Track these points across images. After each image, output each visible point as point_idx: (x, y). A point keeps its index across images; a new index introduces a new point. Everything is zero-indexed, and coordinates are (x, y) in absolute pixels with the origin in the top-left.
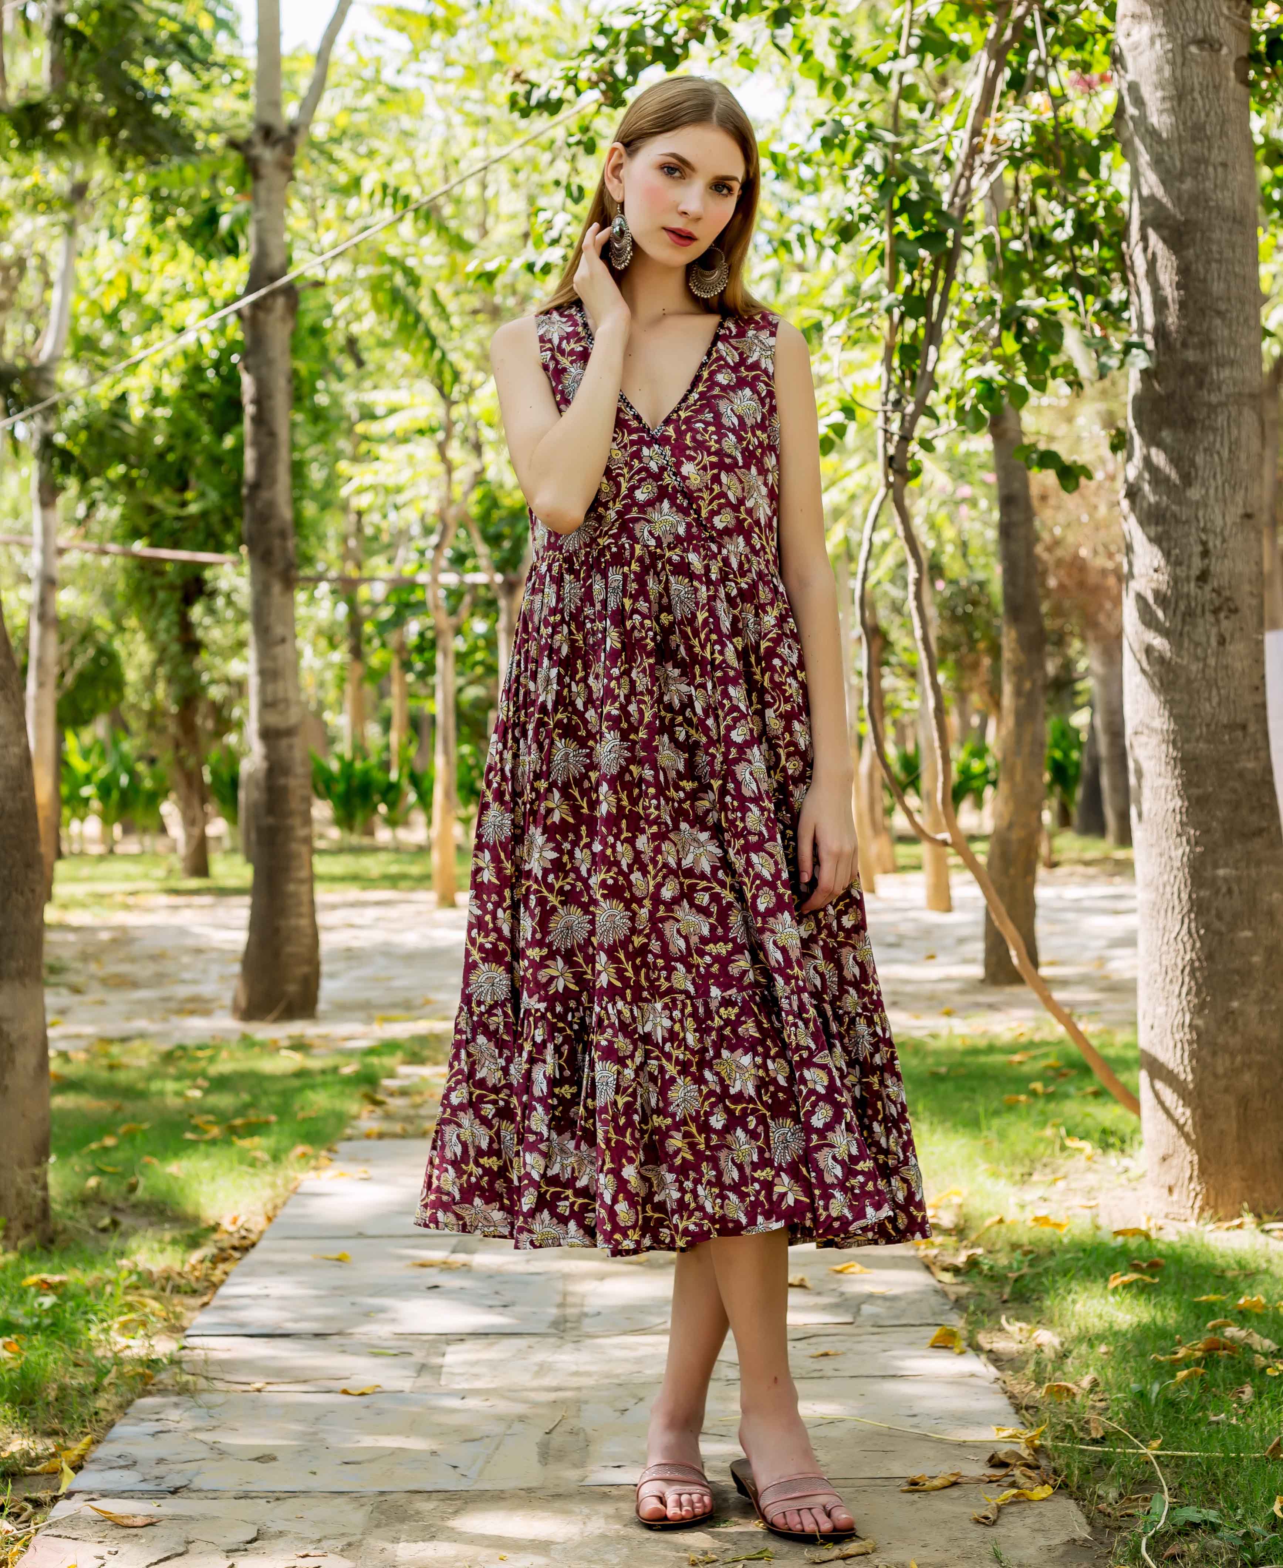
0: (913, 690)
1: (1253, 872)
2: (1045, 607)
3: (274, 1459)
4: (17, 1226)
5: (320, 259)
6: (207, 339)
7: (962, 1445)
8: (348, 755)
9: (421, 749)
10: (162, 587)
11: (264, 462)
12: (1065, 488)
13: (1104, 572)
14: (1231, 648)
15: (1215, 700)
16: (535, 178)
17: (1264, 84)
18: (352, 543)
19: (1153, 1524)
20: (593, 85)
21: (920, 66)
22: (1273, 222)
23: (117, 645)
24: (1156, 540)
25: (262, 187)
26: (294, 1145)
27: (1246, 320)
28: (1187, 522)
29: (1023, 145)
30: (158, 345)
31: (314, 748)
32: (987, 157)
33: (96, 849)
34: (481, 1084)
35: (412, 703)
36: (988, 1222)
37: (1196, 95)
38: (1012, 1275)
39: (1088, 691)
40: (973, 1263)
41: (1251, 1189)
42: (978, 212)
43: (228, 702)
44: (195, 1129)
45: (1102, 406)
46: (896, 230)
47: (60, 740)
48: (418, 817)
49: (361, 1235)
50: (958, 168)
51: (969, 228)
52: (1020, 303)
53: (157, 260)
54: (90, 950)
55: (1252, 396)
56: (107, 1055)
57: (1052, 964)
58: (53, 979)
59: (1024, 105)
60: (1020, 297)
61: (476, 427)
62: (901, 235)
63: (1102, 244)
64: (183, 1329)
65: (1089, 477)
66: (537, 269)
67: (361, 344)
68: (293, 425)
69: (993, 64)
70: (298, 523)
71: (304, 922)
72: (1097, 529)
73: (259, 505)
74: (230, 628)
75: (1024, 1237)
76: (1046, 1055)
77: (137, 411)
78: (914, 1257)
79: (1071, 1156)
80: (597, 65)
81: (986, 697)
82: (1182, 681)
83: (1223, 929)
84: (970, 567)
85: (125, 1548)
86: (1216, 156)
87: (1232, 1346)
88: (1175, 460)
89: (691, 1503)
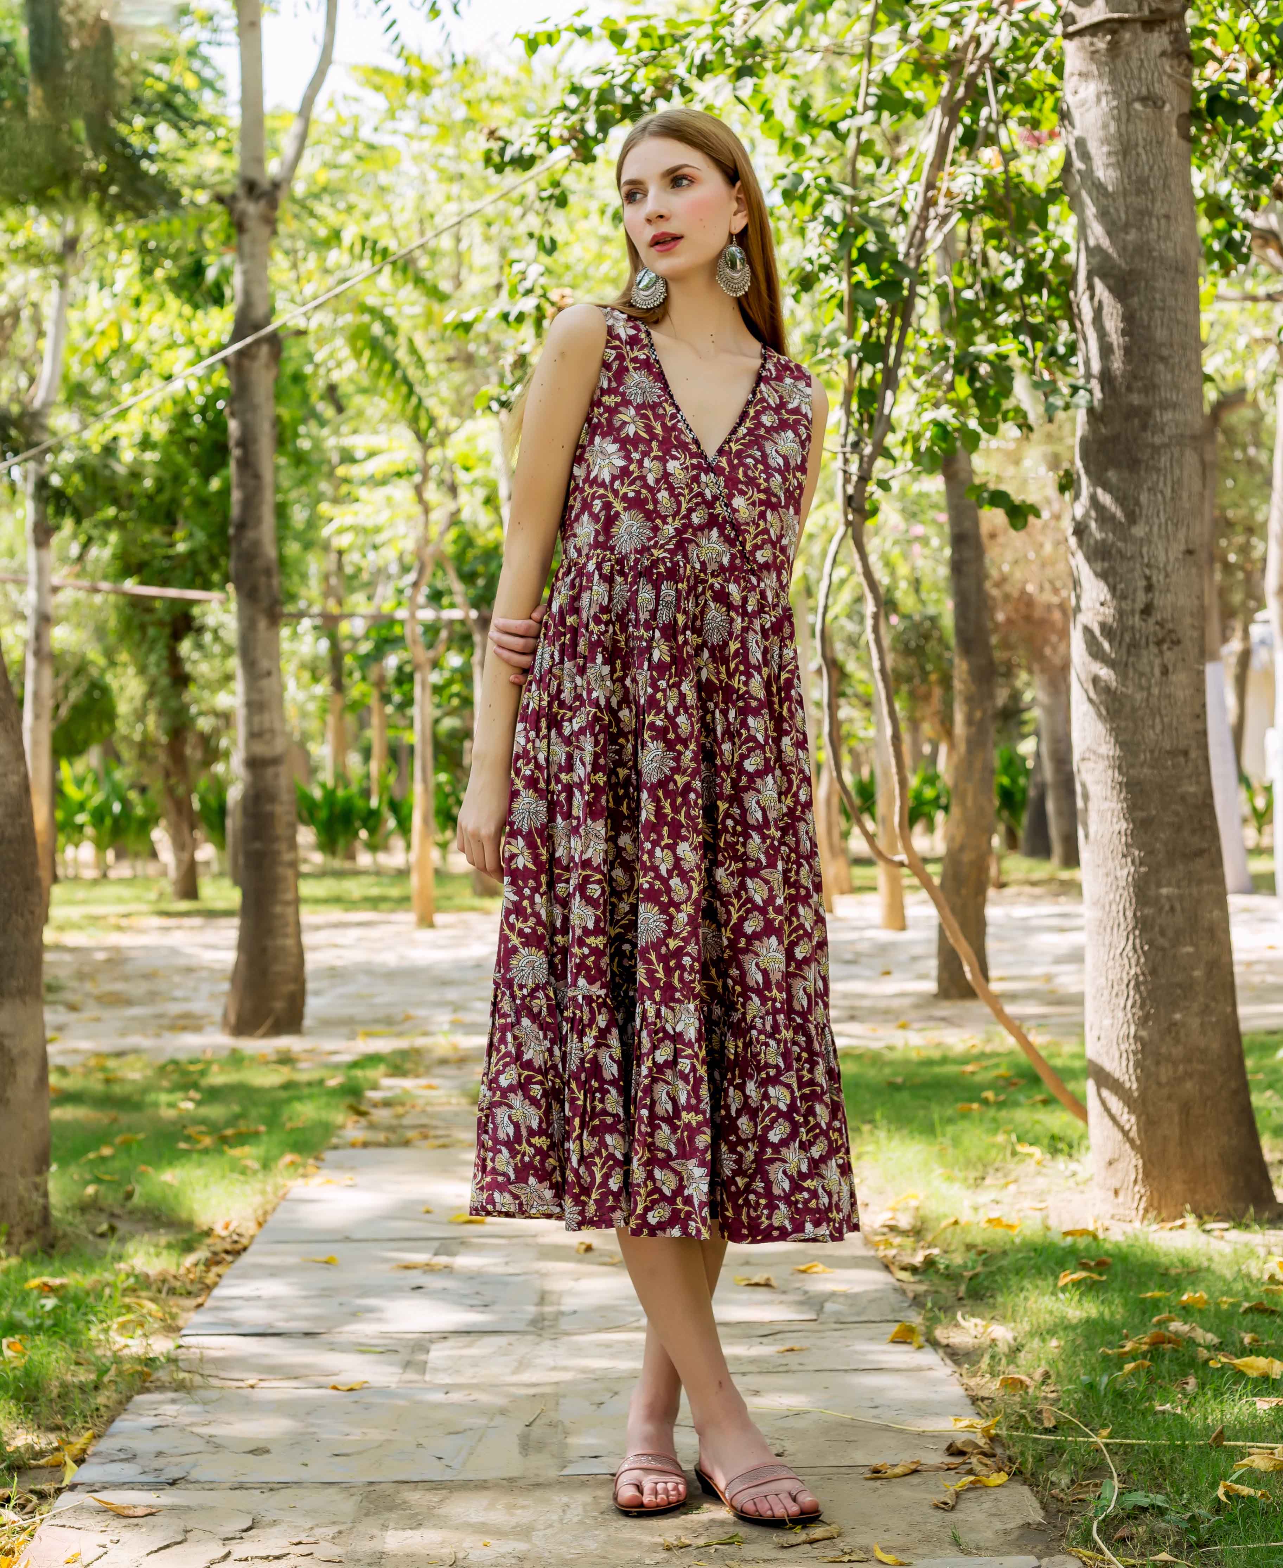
0: (869, 720)
1: (1195, 891)
2: (994, 640)
3: (268, 1451)
4: (19, 1231)
5: (303, 309)
6: (194, 386)
7: (921, 1435)
8: (330, 783)
9: (399, 778)
10: (153, 624)
11: (250, 503)
12: (1015, 526)
13: (1049, 607)
14: (1175, 678)
15: (1158, 728)
16: (507, 231)
17: (1205, 140)
18: (333, 581)
19: (1103, 1508)
20: (565, 142)
21: (877, 122)
22: (1213, 272)
23: (109, 679)
24: (1102, 575)
25: (247, 238)
26: (282, 1154)
27: (1188, 366)
28: (1132, 557)
29: (975, 199)
30: (147, 392)
31: (298, 777)
32: (941, 209)
33: (90, 873)
34: (528, 1065)
35: (391, 733)
36: (944, 1223)
37: (1141, 150)
38: (967, 1274)
39: (1035, 720)
40: (930, 1262)
41: (1193, 1192)
42: (932, 262)
43: (217, 732)
44: (188, 1139)
45: (1049, 449)
46: (854, 280)
47: (55, 768)
48: (398, 843)
49: (348, 1239)
50: (913, 220)
51: (922, 278)
52: (972, 349)
53: (145, 310)
54: (86, 969)
55: (1194, 438)
56: (103, 1069)
57: (1002, 979)
58: (50, 997)
59: (977, 159)
60: (972, 344)
61: (452, 471)
62: (860, 284)
63: (1051, 293)
64: (179, 1329)
65: (1038, 515)
66: (512, 318)
67: (341, 391)
68: (277, 469)
69: (946, 121)
70: (282, 561)
71: (290, 942)
72: (1043, 565)
73: (245, 544)
74: (217, 662)
75: (977, 1237)
76: (997, 1066)
77: (127, 455)
78: (874, 1257)
79: (1022, 1161)
80: (568, 123)
81: (938, 727)
82: (1128, 709)
83: (1166, 944)
84: (923, 603)
85: (127, 1535)
86: (1159, 208)
87: (1176, 1339)
88: (1120, 500)
89: (666, 1491)
